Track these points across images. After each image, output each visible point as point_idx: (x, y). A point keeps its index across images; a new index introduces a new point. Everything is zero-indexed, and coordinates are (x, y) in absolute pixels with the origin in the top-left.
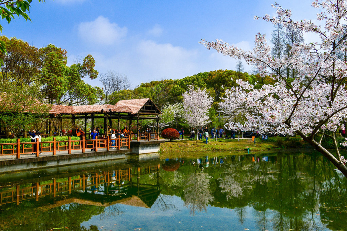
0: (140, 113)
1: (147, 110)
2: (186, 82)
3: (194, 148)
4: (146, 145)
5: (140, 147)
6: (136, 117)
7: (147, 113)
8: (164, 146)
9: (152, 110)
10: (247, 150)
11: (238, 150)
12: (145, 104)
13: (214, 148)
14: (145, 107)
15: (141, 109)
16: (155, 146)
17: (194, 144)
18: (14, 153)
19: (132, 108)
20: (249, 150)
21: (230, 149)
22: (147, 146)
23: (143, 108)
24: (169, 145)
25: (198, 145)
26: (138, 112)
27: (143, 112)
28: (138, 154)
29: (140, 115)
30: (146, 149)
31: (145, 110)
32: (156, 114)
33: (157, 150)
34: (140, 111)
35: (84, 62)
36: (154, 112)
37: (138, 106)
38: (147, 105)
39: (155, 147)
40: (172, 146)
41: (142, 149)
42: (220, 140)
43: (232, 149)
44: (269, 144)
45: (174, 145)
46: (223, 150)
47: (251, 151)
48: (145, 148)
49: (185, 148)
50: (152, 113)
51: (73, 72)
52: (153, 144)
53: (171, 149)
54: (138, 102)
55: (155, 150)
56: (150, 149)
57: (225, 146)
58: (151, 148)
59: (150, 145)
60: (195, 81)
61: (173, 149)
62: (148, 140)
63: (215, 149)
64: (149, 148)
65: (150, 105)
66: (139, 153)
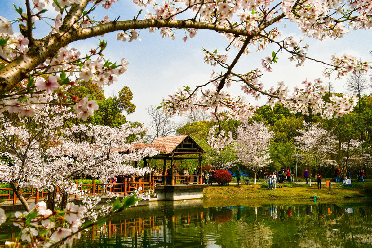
0: (176, 152)
1: (185, 149)
2: (268, 110)
3: (247, 194)
4: (184, 190)
5: (175, 192)
6: (170, 157)
7: (186, 152)
8: (209, 191)
9: (193, 149)
10: (313, 198)
11: (302, 197)
12: (182, 142)
13: (273, 194)
14: (182, 145)
15: (177, 147)
16: (197, 191)
17: (250, 189)
18: (11, 198)
19: (167, 147)
20: (316, 198)
21: (292, 196)
22: (185, 192)
23: (180, 146)
24: (217, 190)
25: (253, 191)
26: (173, 151)
27: (179, 151)
28: (172, 200)
29: (175, 154)
30: (183, 195)
31: (182, 149)
32: (198, 152)
33: (199, 195)
34: (175, 150)
35: (120, 95)
36: (195, 151)
37: (174, 145)
38: (186, 143)
39: (196, 193)
40: (220, 191)
41: (179, 195)
42: (286, 185)
43: (295, 196)
44: (353, 190)
45: (222, 189)
46: (284, 197)
47: (318, 199)
48: (182, 193)
49: (235, 194)
50: (192, 152)
51: (107, 107)
52: (193, 189)
53: (217, 195)
54: (176, 140)
55: (197, 196)
56: (189, 194)
57: (287, 192)
58: (191, 193)
59: (189, 189)
60: (281, 108)
61: (220, 195)
62: (187, 184)
63: (274, 196)
64: (187, 193)
65: (190, 143)
66: (174, 199)
